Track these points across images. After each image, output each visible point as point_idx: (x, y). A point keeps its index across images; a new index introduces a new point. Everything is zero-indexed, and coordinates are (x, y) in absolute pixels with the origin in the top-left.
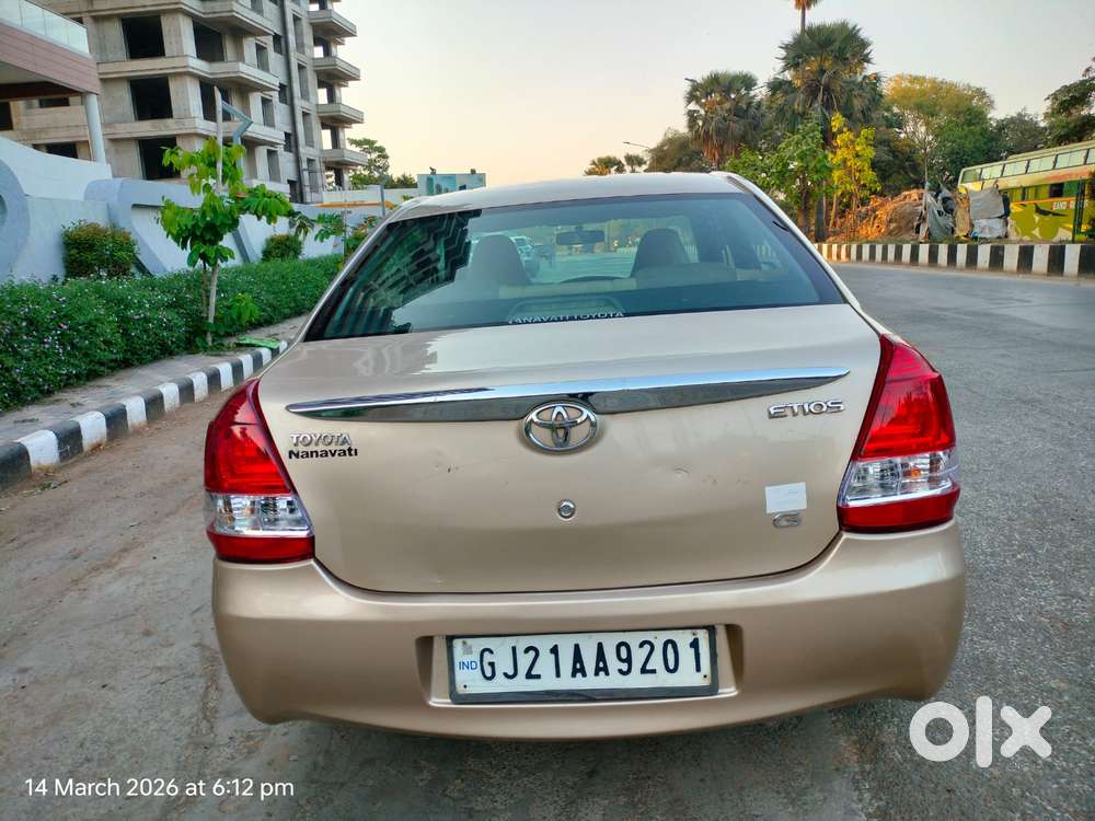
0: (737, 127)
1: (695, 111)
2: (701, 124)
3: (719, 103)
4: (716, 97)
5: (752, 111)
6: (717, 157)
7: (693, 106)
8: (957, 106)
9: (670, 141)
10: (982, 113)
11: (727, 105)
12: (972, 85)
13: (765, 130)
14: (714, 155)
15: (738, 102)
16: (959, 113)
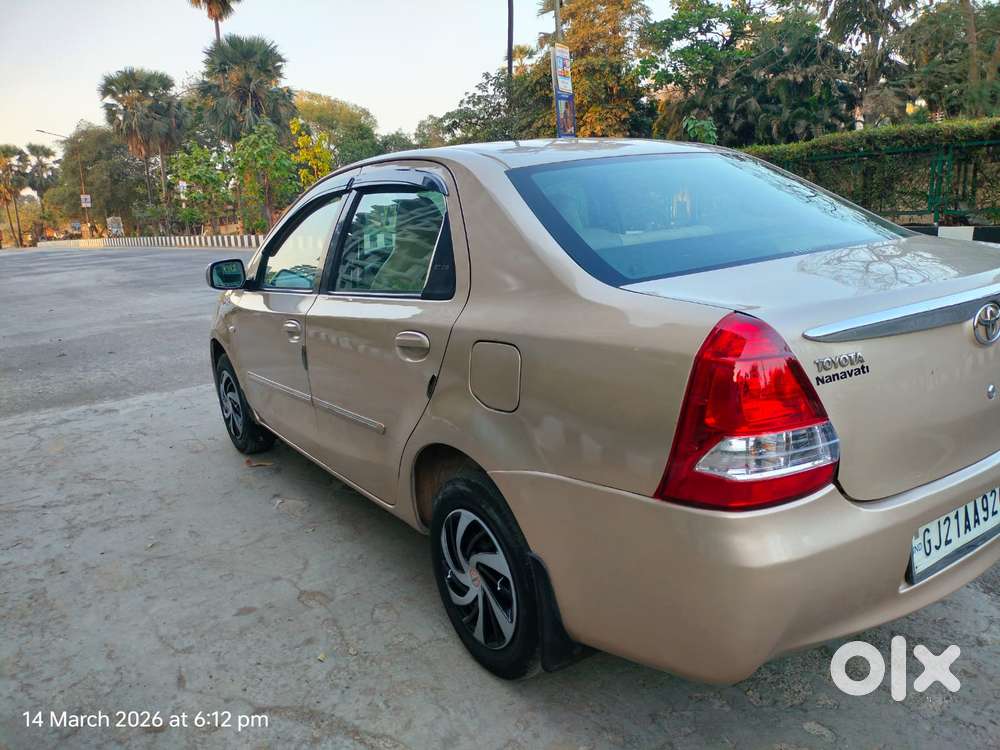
0: (161, 125)
1: (113, 105)
2: (121, 118)
3: (138, 99)
4: (133, 93)
5: (174, 110)
6: (144, 152)
7: (109, 100)
8: (350, 122)
9: (85, 134)
10: (370, 130)
11: (148, 103)
12: (359, 105)
13: (188, 130)
14: (140, 150)
15: (157, 101)
16: (353, 128)
